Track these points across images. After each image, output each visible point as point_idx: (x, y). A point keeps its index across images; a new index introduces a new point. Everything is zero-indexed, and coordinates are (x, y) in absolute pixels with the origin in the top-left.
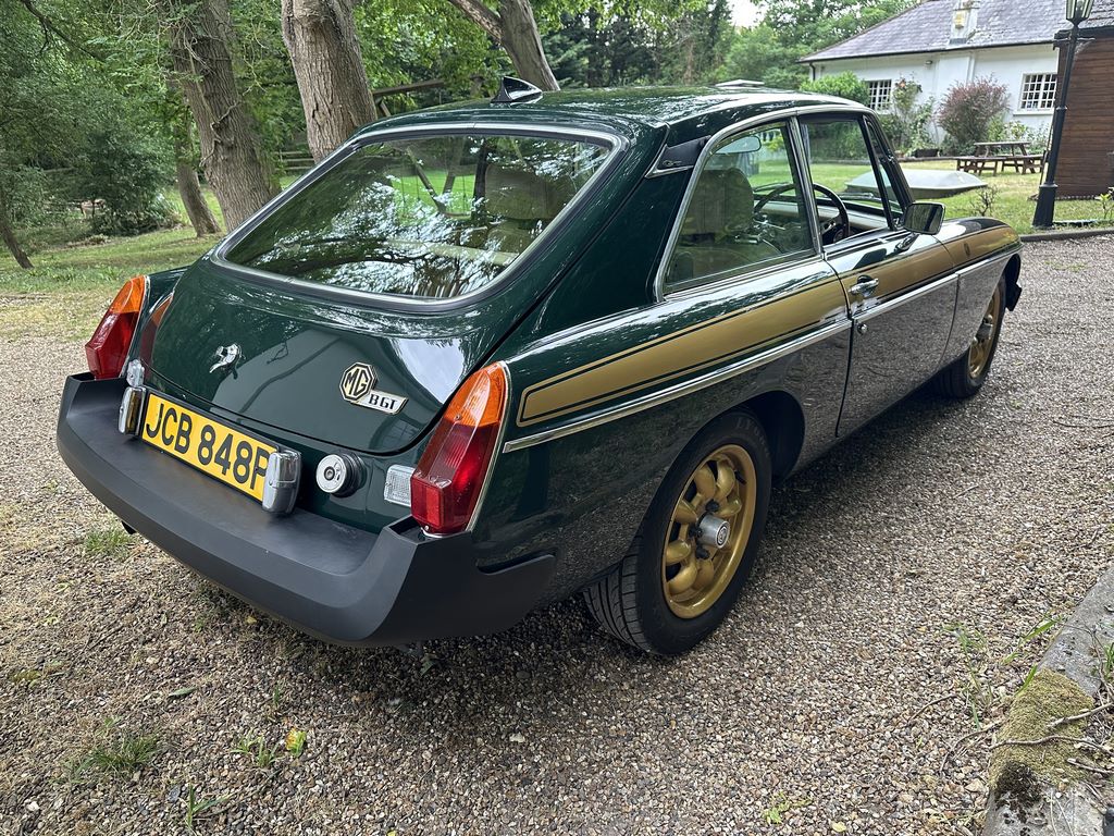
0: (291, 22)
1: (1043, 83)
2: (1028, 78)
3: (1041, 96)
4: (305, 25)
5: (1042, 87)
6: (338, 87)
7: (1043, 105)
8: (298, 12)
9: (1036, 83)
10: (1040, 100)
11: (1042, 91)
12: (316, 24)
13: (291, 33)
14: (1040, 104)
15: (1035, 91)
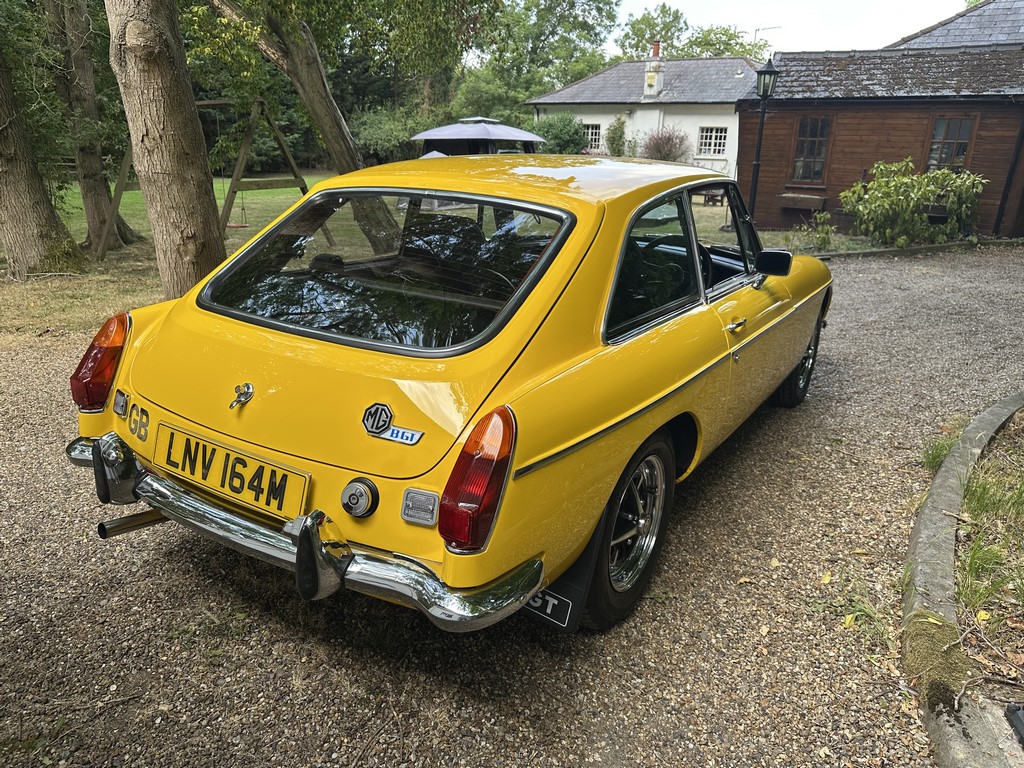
0: (123, 49)
1: (714, 134)
2: (702, 130)
3: (713, 144)
4: (138, 54)
5: (713, 137)
6: (170, 114)
7: (715, 152)
8: (131, 40)
9: (709, 134)
10: (712, 147)
11: (713, 141)
12: (151, 54)
13: (122, 62)
14: (712, 151)
15: (708, 141)
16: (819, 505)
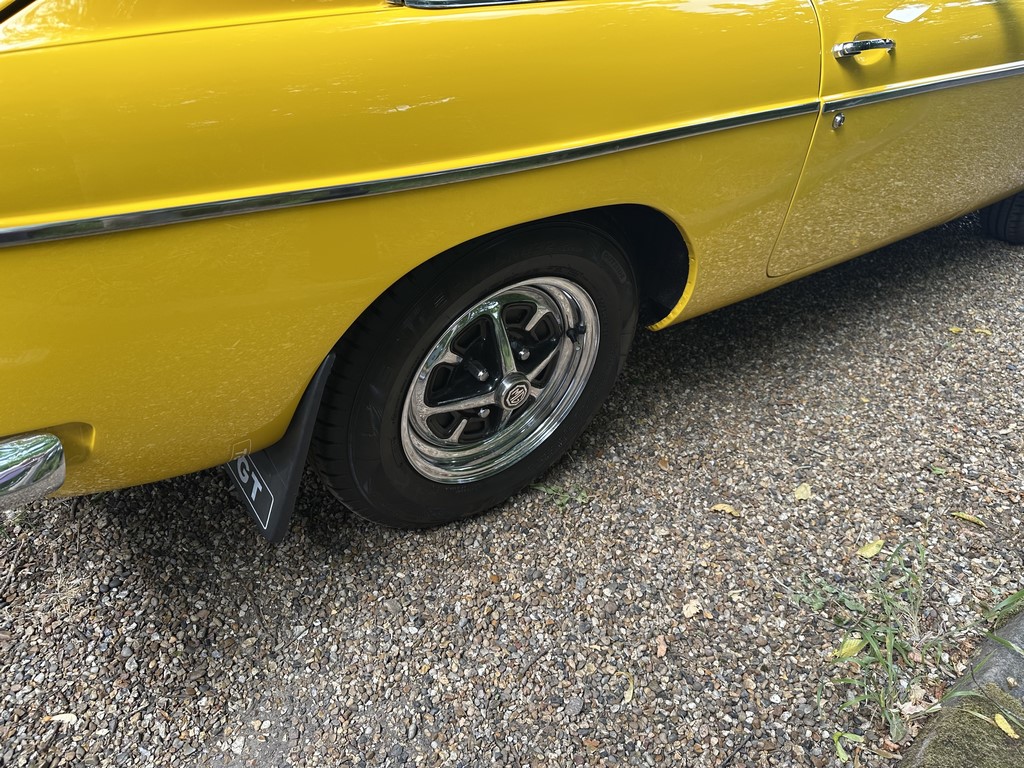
16: (954, 414)
